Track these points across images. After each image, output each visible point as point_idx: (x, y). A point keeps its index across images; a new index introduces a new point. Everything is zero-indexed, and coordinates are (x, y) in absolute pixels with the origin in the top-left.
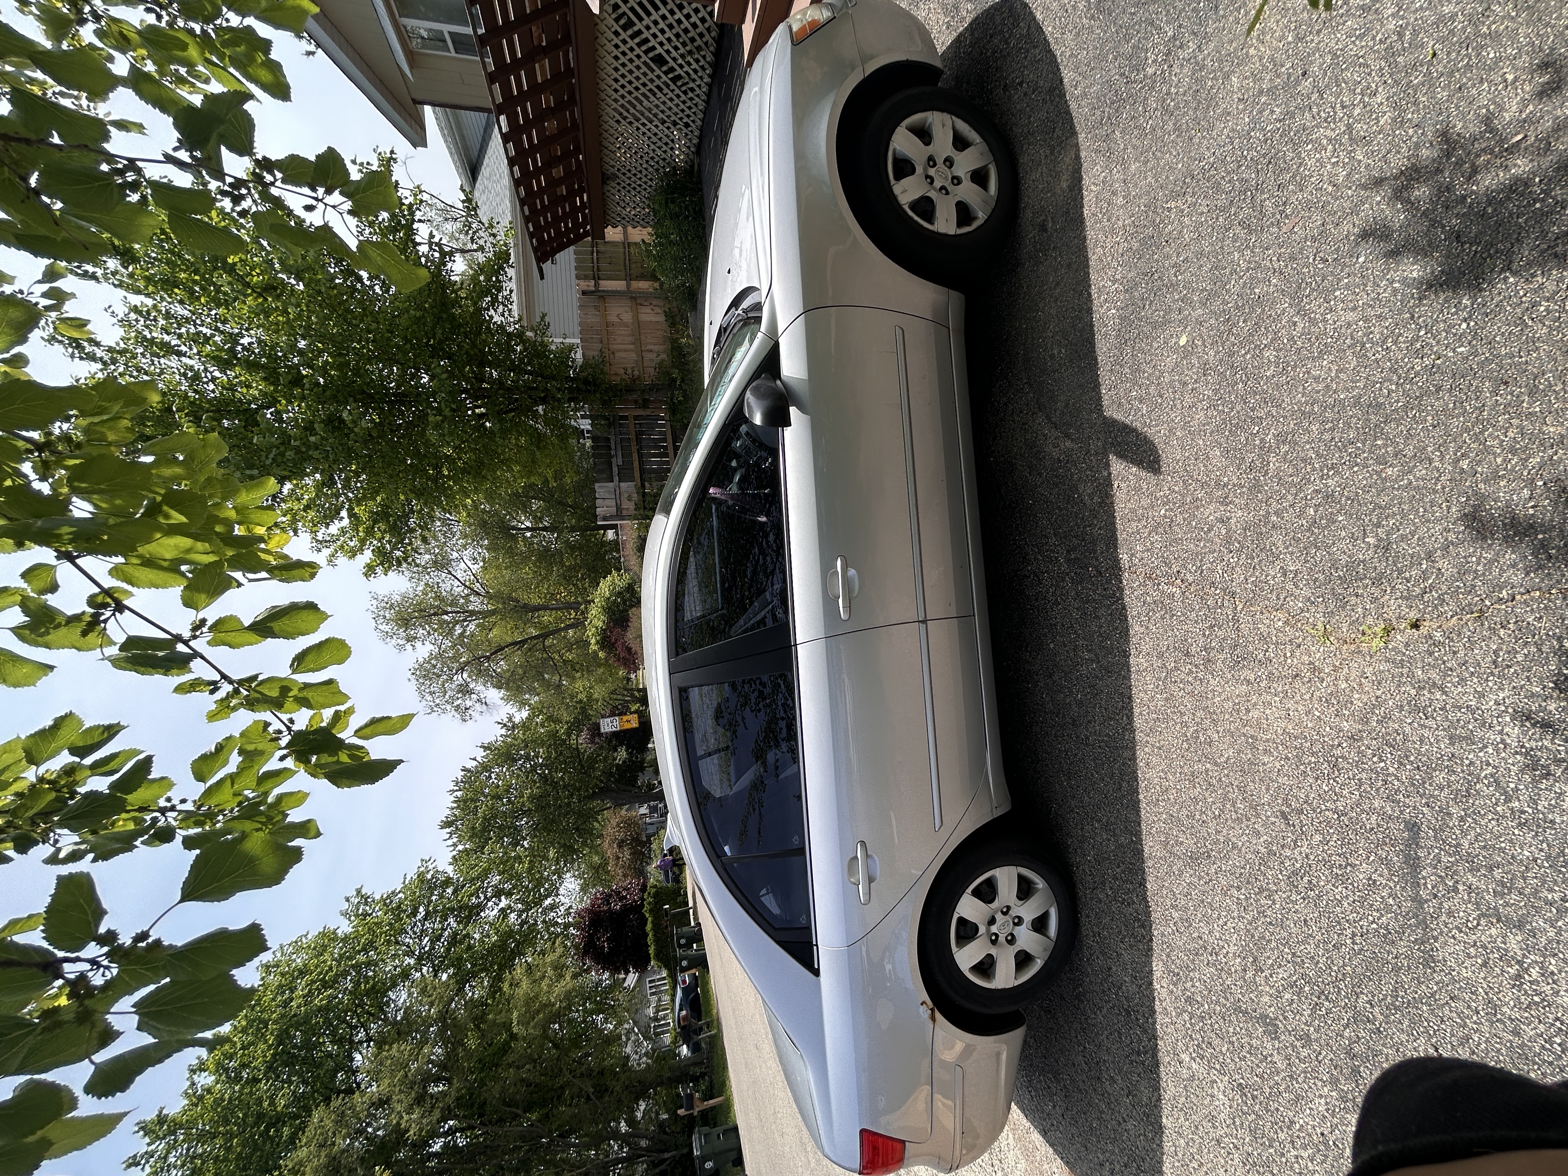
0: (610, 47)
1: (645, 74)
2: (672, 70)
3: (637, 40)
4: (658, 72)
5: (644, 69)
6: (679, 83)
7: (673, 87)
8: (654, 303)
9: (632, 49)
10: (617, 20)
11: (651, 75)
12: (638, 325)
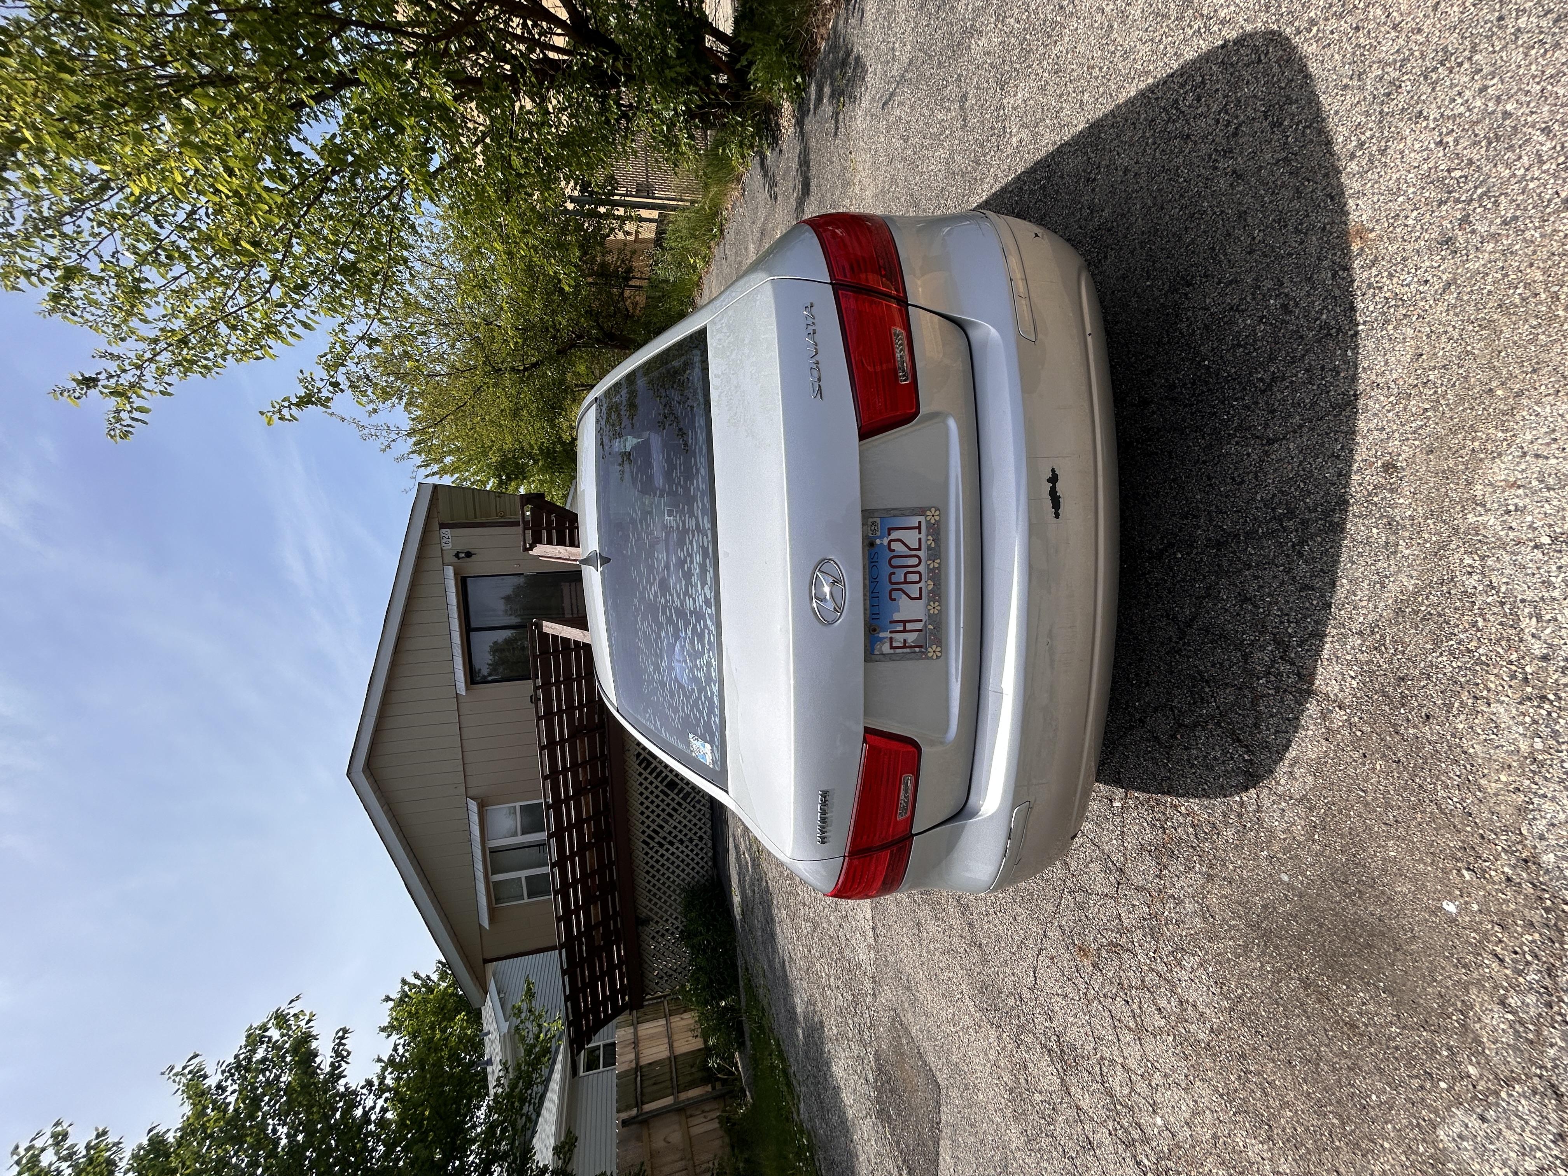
0: (636, 785)
1: (663, 801)
2: (682, 789)
3: (654, 774)
4: (672, 795)
5: (662, 796)
6: (689, 800)
7: (685, 805)
8: (707, 1108)
9: (651, 783)
10: (640, 765)
11: (668, 800)
12: (690, 1140)
